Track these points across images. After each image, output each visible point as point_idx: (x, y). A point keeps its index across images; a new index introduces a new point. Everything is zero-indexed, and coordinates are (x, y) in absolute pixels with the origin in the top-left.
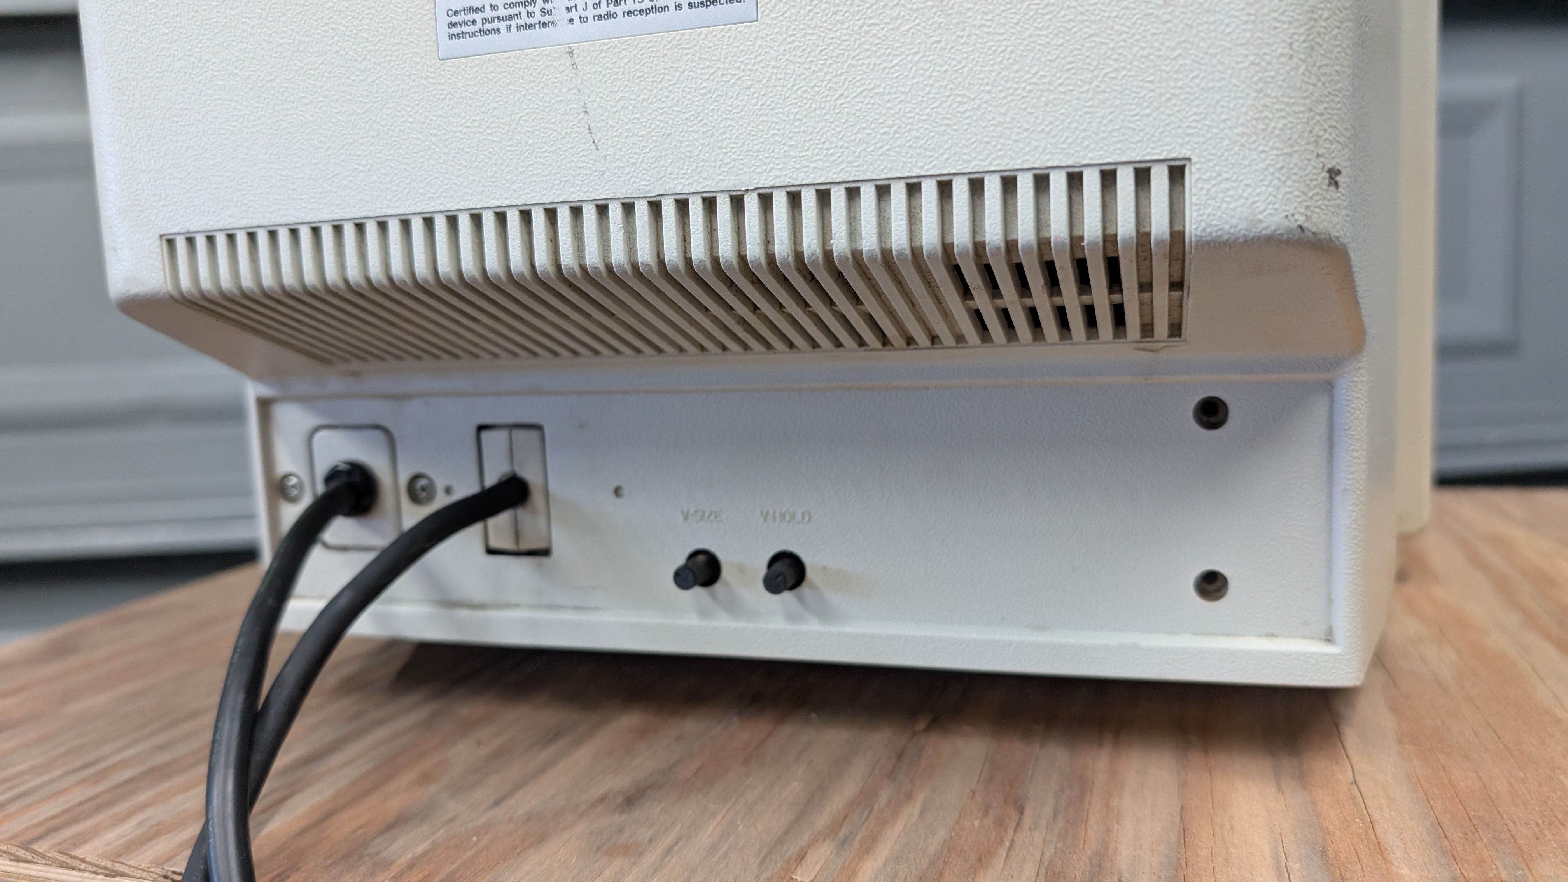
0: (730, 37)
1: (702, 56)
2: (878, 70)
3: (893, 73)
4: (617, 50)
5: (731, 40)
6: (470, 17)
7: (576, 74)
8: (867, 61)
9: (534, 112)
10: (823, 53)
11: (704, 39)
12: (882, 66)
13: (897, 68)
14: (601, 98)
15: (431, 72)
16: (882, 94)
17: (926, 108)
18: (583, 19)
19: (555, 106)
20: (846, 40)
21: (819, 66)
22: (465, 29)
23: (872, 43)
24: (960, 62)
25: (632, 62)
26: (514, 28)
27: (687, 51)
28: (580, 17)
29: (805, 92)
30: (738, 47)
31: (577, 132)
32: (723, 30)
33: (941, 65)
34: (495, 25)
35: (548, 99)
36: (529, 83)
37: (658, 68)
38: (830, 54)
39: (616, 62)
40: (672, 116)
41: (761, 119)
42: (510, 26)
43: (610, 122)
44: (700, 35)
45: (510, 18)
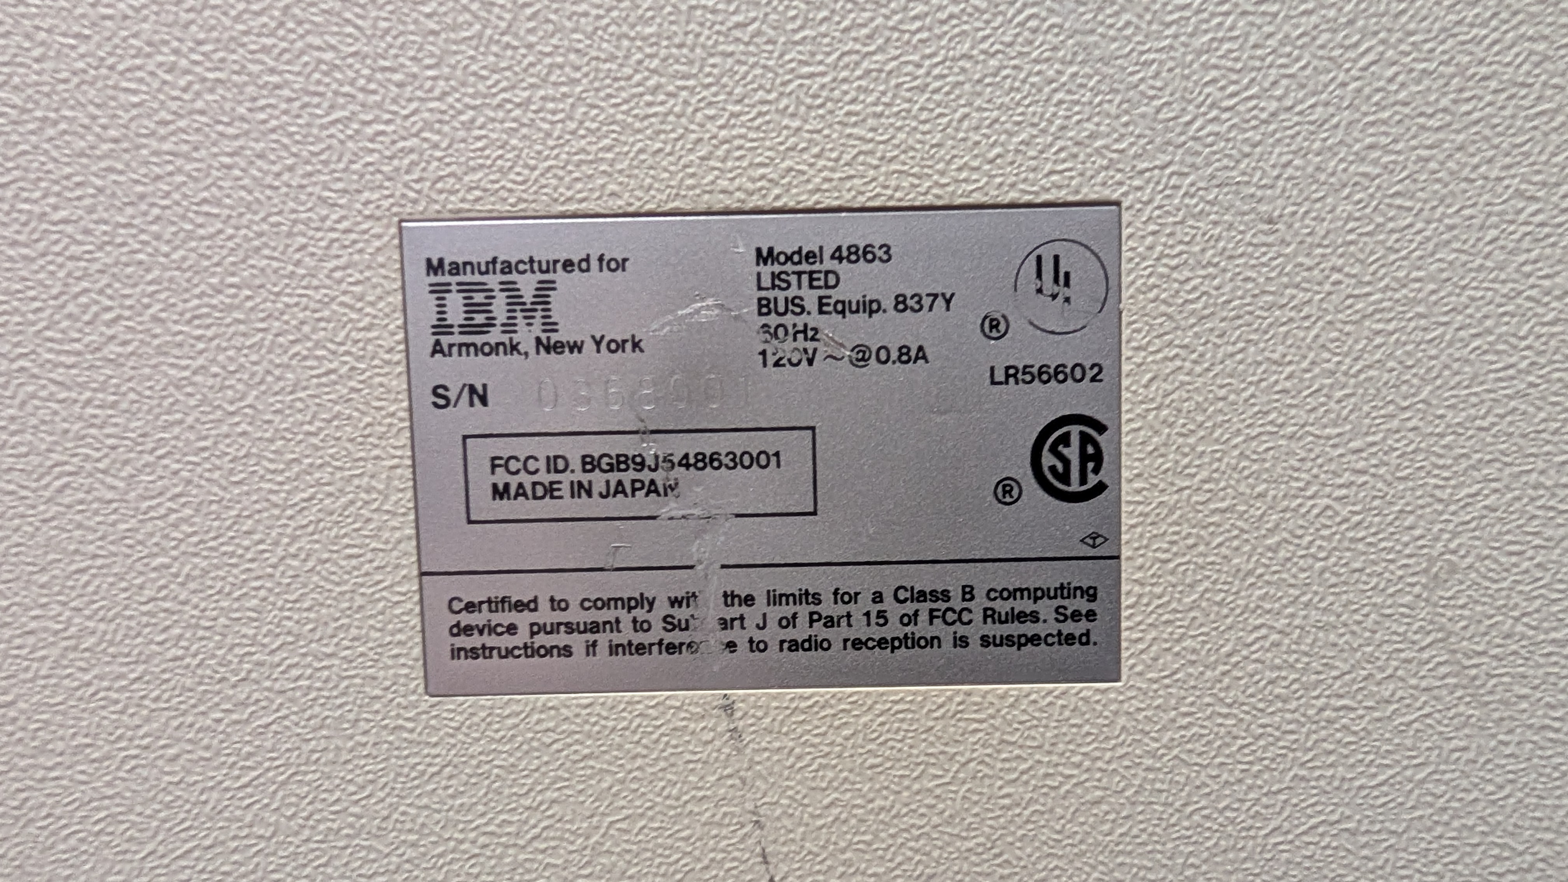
0: (1064, 707)
1: (1005, 737)
2: (1348, 790)
3: (1377, 797)
4: (830, 711)
5: (1067, 713)
6: (506, 618)
7: (739, 750)
8: (1330, 773)
9: (642, 815)
10: (1246, 751)
11: (1012, 706)
12: (1357, 783)
13: (1385, 788)
14: (790, 797)
15: (408, 719)
16: (1353, 833)
17: (1434, 862)
18: (758, 647)
19: (689, 807)
20: (1292, 732)
21: (1237, 773)
22: (491, 641)
23: (1339, 742)
24: (1501, 787)
25: (861, 735)
26: (603, 648)
27: (975, 726)
28: (751, 641)
29: (1207, 817)
30: (1079, 726)
31: (734, 859)
32: (1050, 692)
33: (1465, 790)
34: (561, 639)
35: (675, 792)
36: (634, 758)
37: (915, 751)
38: (1259, 754)
39: (824, 734)
40: (939, 843)
41: (1120, 860)
42: (594, 644)
43: (808, 845)
44: (1003, 697)
45: (595, 627)
